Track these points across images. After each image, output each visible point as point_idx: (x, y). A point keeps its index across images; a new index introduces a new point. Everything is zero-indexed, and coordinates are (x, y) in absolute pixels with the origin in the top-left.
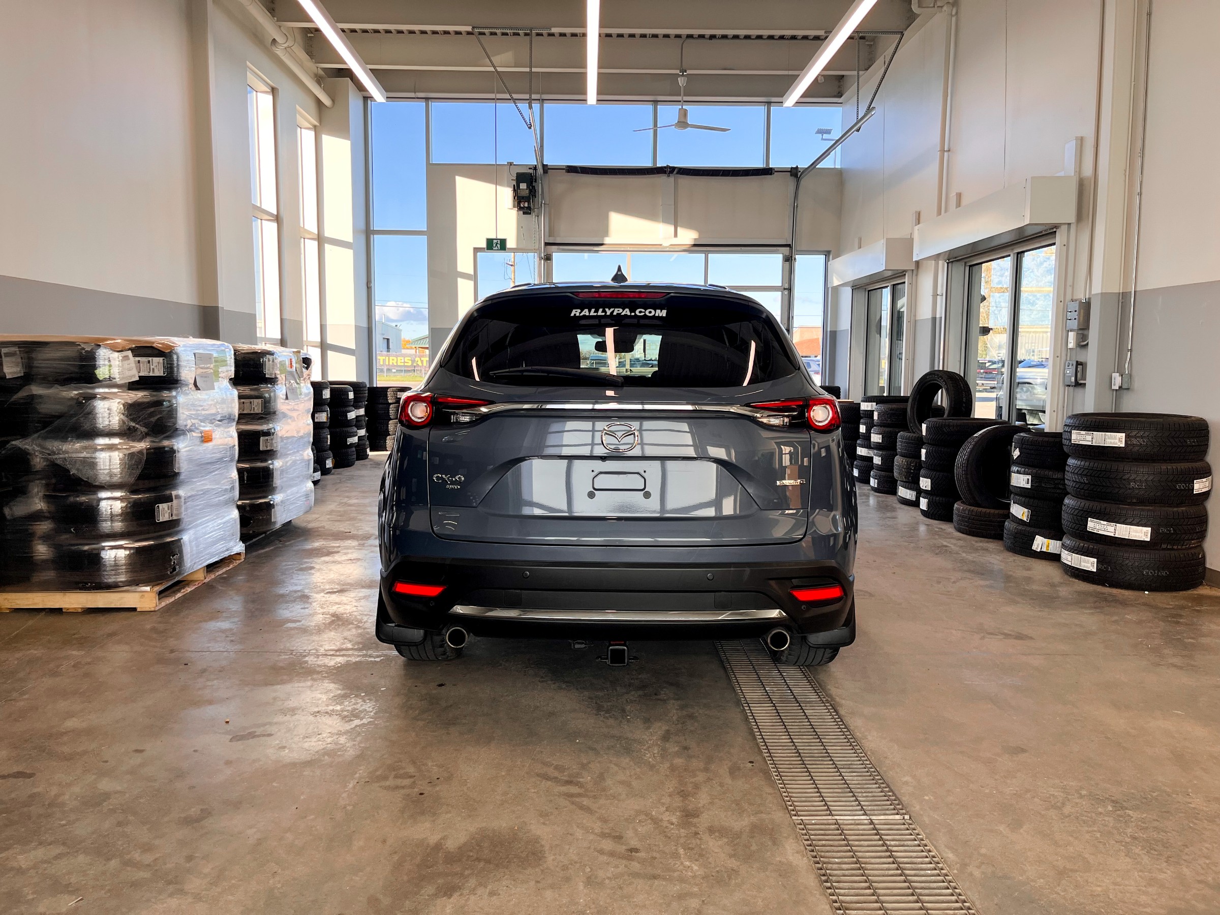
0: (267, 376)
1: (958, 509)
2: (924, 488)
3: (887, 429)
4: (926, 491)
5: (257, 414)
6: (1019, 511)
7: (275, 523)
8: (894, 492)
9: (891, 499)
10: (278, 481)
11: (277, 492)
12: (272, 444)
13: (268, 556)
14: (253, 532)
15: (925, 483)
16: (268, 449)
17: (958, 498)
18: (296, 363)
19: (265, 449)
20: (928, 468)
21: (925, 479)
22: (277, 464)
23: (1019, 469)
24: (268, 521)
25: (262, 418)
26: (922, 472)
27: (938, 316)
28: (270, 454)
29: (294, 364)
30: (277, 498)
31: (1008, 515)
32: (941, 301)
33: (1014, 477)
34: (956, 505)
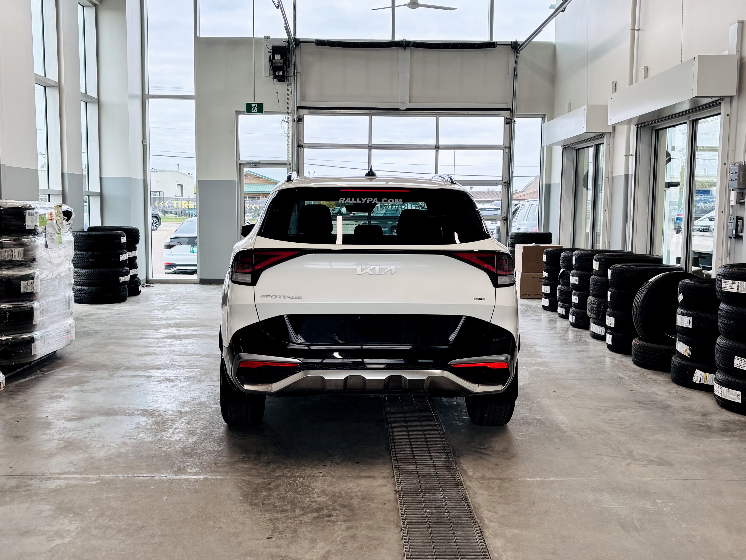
0: (27, 228)
1: (635, 345)
2: (609, 325)
3: (582, 272)
4: (611, 328)
5: (18, 261)
6: (682, 348)
7: (35, 355)
8: (587, 328)
9: (585, 334)
10: (38, 318)
11: (37, 328)
12: (32, 287)
13: (27, 386)
14: (15, 363)
15: (610, 321)
16: (29, 291)
17: (635, 336)
18: (56, 216)
19: (25, 291)
20: (613, 308)
21: (610, 318)
22: (36, 304)
23: (683, 311)
24: (29, 354)
25: (22, 265)
26: (609, 310)
27: (630, 173)
28: (31, 296)
29: (54, 217)
30: (36, 334)
31: (674, 351)
32: (632, 160)
33: (678, 317)
34: (634, 341)
